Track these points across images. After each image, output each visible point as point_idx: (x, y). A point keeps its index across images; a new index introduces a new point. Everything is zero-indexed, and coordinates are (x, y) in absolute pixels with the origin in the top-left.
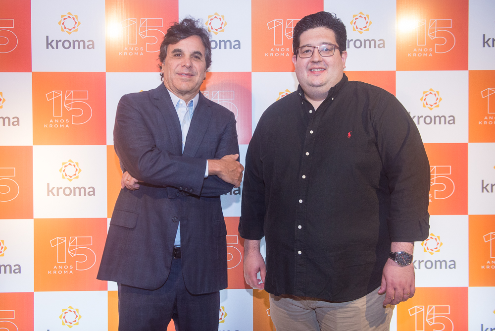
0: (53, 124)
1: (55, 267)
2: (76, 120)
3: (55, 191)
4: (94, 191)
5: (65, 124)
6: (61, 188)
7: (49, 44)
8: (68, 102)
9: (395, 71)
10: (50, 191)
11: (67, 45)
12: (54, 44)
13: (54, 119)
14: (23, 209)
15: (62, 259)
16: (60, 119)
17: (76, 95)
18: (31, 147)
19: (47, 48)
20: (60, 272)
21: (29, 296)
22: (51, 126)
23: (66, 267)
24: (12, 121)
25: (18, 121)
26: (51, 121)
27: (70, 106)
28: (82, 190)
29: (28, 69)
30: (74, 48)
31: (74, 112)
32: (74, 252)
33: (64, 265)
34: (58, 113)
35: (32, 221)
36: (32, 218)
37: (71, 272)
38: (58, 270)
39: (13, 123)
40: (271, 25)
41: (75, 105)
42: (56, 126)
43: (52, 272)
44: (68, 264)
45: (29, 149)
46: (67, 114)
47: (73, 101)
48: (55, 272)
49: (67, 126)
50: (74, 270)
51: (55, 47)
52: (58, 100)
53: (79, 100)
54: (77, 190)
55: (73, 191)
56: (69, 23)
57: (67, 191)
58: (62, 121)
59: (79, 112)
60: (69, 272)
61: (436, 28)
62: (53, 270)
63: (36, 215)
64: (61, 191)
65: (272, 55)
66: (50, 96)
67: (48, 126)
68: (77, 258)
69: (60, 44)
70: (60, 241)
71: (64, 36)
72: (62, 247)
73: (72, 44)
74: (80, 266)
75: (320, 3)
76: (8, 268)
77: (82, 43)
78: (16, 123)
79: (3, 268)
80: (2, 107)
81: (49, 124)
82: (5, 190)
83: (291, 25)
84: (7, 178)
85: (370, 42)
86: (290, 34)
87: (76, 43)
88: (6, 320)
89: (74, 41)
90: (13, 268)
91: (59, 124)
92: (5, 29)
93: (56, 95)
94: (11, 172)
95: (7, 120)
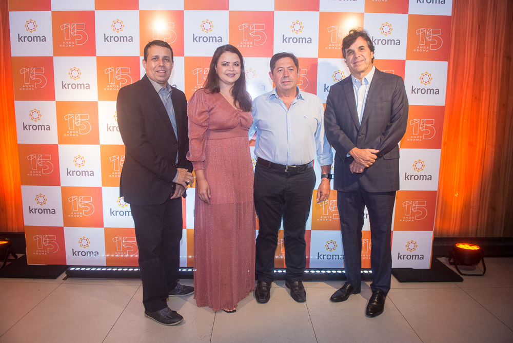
0: (109, 88)
3: (111, 129)
6: (115, 127)
7: (106, 39)
8: (118, 74)
9: (317, 58)
10: (108, 129)
11: (116, 39)
13: (109, 85)
15: (117, 168)
16: (113, 85)
17: (122, 70)
18: (97, 102)
19: (105, 41)
21: (99, 189)
22: (108, 89)
24: (85, 86)
26: (108, 86)
27: (119, 77)
29: (95, 55)
30: (121, 41)
33: (118, 172)
34: (112, 81)
35: (98, 147)
36: (99, 144)
38: (115, 175)
40: (241, 27)
41: (122, 77)
42: (111, 89)
47: (121, 74)
48: (113, 176)
49: (117, 89)
51: (109, 40)
52: (112, 74)
53: (125, 74)
56: (118, 26)
58: (115, 86)
59: (124, 81)
61: (343, 32)
63: (102, 142)
64: (115, 129)
65: (241, 46)
66: (107, 71)
69: (112, 39)
70: (115, 158)
71: (114, 34)
72: (117, 161)
73: (119, 39)
75: (271, 14)
76: (87, 173)
77: (125, 38)
78: (88, 88)
79: (84, 173)
80: (79, 78)
81: (107, 88)
82: (83, 127)
83: (253, 28)
84: (83, 120)
85: (302, 39)
86: (253, 34)
87: (122, 38)
88: (87, 202)
89: (120, 37)
90: (90, 173)
91: (113, 88)
92: (80, 30)
93: (110, 70)
94: (86, 117)
95: (82, 86)
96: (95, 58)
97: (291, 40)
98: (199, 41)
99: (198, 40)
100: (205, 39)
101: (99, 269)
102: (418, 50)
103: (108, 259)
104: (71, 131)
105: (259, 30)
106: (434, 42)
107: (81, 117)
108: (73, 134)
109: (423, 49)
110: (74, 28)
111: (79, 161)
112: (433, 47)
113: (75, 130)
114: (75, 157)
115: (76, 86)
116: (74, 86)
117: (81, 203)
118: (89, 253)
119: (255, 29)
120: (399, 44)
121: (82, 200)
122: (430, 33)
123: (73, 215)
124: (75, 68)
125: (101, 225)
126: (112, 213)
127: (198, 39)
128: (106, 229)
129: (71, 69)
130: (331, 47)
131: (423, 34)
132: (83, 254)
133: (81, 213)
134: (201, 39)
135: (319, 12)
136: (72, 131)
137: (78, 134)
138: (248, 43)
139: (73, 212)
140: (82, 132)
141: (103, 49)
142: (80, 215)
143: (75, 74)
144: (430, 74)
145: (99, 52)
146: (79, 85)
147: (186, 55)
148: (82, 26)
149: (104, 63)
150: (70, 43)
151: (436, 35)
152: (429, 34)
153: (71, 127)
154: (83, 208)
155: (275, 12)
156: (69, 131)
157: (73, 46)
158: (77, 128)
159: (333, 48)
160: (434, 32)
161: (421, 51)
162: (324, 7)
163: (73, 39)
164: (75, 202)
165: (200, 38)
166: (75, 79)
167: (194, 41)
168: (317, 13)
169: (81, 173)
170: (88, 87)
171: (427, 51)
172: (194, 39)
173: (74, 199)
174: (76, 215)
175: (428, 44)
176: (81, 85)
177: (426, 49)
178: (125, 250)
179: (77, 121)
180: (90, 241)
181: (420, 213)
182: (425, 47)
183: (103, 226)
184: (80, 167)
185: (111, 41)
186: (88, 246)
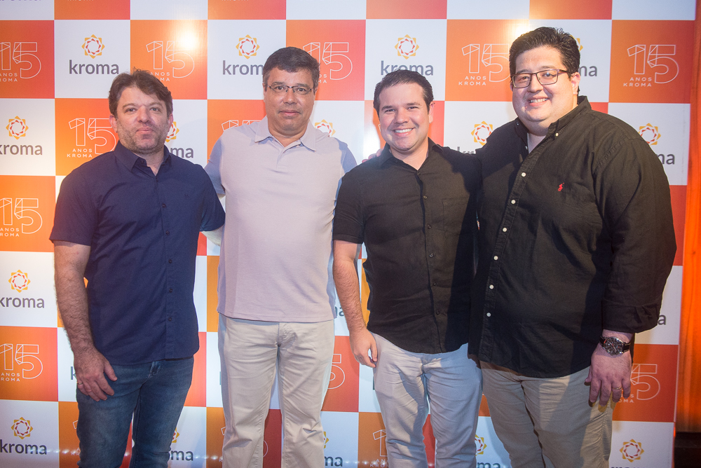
0: (76, 153)
5: (88, 153)
7: (72, 69)
8: (92, 130)
9: (444, 102)
11: (90, 69)
13: (76, 148)
16: (82, 148)
17: (99, 123)
19: (71, 73)
22: (74, 155)
24: (35, 149)
25: (41, 150)
26: (74, 150)
27: (93, 135)
29: (53, 97)
30: (98, 73)
34: (81, 142)
39: (36, 152)
40: (308, 49)
41: (98, 134)
42: (79, 156)
45: (52, 180)
47: (97, 129)
49: (90, 156)
51: (78, 72)
52: (81, 128)
53: (103, 129)
56: (93, 47)
58: (85, 150)
59: (102, 141)
61: (491, 54)
66: (73, 124)
67: (71, 155)
69: (84, 69)
71: (87, 60)
76: (32, 302)
77: (106, 68)
78: (38, 152)
79: (26, 302)
80: (24, 135)
81: (72, 153)
82: (28, 221)
83: (329, 50)
84: (29, 208)
85: (417, 68)
86: (328, 59)
87: (100, 68)
88: (31, 354)
89: (98, 66)
90: (37, 302)
91: (82, 153)
92: (28, 52)
93: (79, 122)
94: (34, 203)
95: (29, 149)
96: (53, 101)
98: (234, 73)
99: (231, 71)
100: (244, 70)
102: (631, 84)
104: (7, 227)
105: (339, 53)
106: (663, 69)
107: (26, 203)
108: (10, 232)
109: (641, 82)
110: (19, 49)
111: (20, 281)
112: (660, 78)
113: (14, 226)
114: (13, 274)
115: (20, 150)
116: (14, 150)
117: (19, 356)
118: (29, 448)
119: (331, 52)
120: (596, 75)
121: (21, 351)
122: (654, 52)
123: (5, 377)
124: (17, 117)
125: (53, 396)
126: (73, 375)
127: (231, 69)
128: (61, 404)
129: (10, 120)
130: (469, 81)
131: (640, 56)
132: (20, 449)
133: (18, 375)
134: (237, 69)
135: (445, 20)
136: (10, 227)
137: (20, 233)
139: (5, 372)
140: (26, 229)
141: (68, 86)
142: (16, 377)
143: (17, 128)
144: (656, 128)
145: (60, 92)
146: (24, 148)
147: (210, 96)
148: (32, 47)
149: (68, 109)
150: (11, 75)
151: (665, 56)
152: (652, 55)
153: (8, 221)
154: (23, 366)
155: (367, 21)
156: (4, 227)
157: (16, 80)
158: (17, 223)
159: (472, 84)
160: (661, 50)
161: (637, 85)
162: (455, 11)
163: (16, 68)
164: (9, 353)
165: (234, 67)
166: (17, 138)
167: (224, 73)
168: (444, 22)
169: (21, 303)
170: (40, 151)
171: (649, 85)
172: (225, 70)
173: (7, 348)
174: (10, 377)
175: (650, 72)
177: (647, 82)
179: (18, 210)
180: (32, 425)
181: (646, 387)
182: (644, 79)
183: (56, 399)
184: (20, 291)
185: (80, 73)
186: (29, 435)
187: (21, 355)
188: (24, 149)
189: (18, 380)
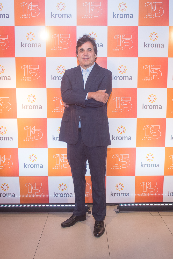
1: (26, 138)
2: (34, 77)
3: (25, 107)
4: (41, 107)
5: (29, 79)
6: (28, 106)
7: (22, 45)
8: (30, 70)
9: (168, 58)
10: (23, 107)
11: (29, 45)
12: (24, 45)
14: (13, 115)
15: (29, 135)
17: (33, 67)
18: (15, 89)
19: (22, 47)
20: (28, 140)
21: (17, 150)
22: (23, 80)
23: (31, 138)
24: (7, 78)
26: (24, 78)
27: (31, 72)
28: (37, 107)
29: (14, 56)
30: (32, 47)
31: (32, 74)
32: (34, 132)
33: (30, 137)
34: (26, 74)
35: (16, 119)
37: (33, 140)
38: (27, 139)
40: (116, 37)
41: (33, 71)
42: (26, 80)
43: (25, 140)
44: (31, 137)
45: (15, 90)
46: (30, 75)
47: (33, 69)
48: (26, 140)
49: (30, 80)
50: (34, 139)
52: (26, 69)
53: (35, 69)
54: (35, 107)
55: (33, 107)
56: (31, 36)
57: (31, 107)
58: (28, 78)
59: (35, 74)
60: (32, 140)
62: (25, 139)
63: (18, 117)
64: (28, 107)
65: (116, 50)
66: (23, 67)
67: (22, 80)
68: (35, 135)
69: (27, 45)
70: (28, 128)
71: (28, 42)
72: (29, 130)
73: (32, 45)
74: (36, 138)
75: (137, 28)
76: (7, 138)
77: (36, 45)
79: (5, 138)
80: (3, 72)
82: (5, 106)
83: (124, 37)
84: (6, 101)
85: (158, 45)
87: (34, 45)
88: (8, 159)
90: (10, 138)
92: (4, 39)
93: (25, 67)
94: (8, 99)
96: (13, 59)
97: (150, 45)
101: (17, 206)
103: (22, 199)
105: (128, 39)
107: (4, 99)
111: (2, 130)
115: (1, 78)
118: (8, 195)
121: (4, 157)
125: (17, 174)
126: (25, 166)
128: (20, 177)
132: (4, 195)
133: (3, 167)
137: (2, 111)
138: (121, 48)
140: (5, 110)
141: (20, 52)
148: (6, 37)
149: (20, 62)
154: (5, 163)
155: (139, 26)
168: (168, 27)
169: (3, 139)
170: (10, 78)
176: (4, 77)
178: (33, 192)
179: (1, 102)
180: (9, 186)
183: (18, 176)
184: (3, 134)
185: (25, 47)
186: (8, 190)
187: (4, 159)
188: (3, 78)
189: (3, 169)
